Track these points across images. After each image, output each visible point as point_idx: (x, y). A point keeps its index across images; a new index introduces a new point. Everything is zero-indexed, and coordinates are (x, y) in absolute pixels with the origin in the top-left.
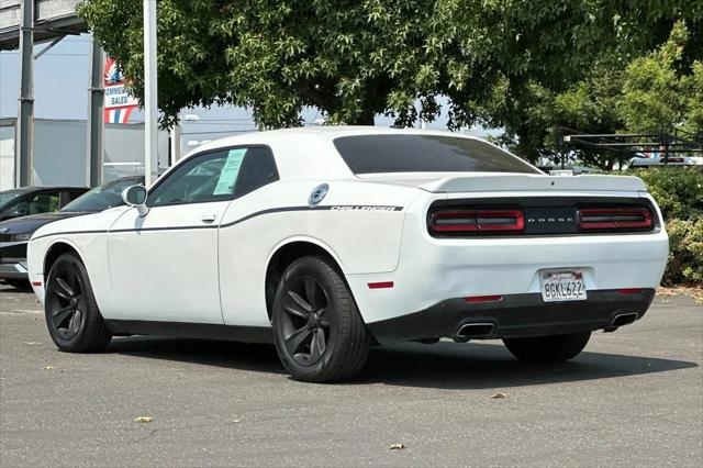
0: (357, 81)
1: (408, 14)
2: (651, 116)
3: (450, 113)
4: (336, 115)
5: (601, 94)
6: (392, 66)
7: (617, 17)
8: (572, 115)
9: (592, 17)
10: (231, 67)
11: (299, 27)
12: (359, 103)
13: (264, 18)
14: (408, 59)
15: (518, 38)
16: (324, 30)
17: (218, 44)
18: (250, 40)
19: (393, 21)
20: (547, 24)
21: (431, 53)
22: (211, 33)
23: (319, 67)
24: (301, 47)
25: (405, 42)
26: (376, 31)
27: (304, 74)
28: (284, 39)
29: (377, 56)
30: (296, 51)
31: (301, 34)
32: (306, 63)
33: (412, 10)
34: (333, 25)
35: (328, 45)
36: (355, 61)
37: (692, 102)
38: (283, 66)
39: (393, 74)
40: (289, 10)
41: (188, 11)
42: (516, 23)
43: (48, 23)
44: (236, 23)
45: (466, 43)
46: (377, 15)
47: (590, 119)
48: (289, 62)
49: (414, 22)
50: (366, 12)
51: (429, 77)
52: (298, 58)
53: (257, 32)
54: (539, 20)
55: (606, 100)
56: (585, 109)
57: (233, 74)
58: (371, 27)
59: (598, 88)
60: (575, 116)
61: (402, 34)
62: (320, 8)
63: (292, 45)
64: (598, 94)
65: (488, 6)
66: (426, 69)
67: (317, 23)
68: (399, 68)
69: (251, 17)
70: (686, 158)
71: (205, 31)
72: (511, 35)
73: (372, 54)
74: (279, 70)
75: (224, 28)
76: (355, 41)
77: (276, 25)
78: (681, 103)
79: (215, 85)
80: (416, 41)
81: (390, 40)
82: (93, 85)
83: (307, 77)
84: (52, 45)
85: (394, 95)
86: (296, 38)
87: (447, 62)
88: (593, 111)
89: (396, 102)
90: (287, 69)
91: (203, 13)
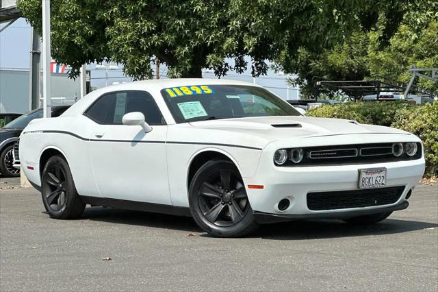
0: (187, 48)
1: (219, 7)
2: (385, 68)
3: (253, 67)
4: (175, 69)
5: (357, 55)
6: (208, 39)
7: (335, 11)
8: (338, 68)
9: (321, 10)
10: (109, 39)
11: (152, 15)
12: (189, 62)
13: (129, 9)
14: (218, 34)
15: (281, 22)
16: (167, 17)
17: (102, 25)
18: (120, 23)
19: (209, 11)
20: (298, 13)
21: (233, 31)
22: (97, 18)
23: (163, 39)
24: (152, 26)
25: (217, 24)
26: (199, 17)
27: (154, 43)
28: (141, 21)
29: (200, 33)
30: (148, 29)
31: (152, 18)
32: (156, 37)
33: (221, 5)
34: (173, 14)
35: (169, 26)
36: (186, 36)
37: (411, 60)
38: (140, 38)
39: (209, 44)
40: (144, 4)
41: (84, 5)
42: (279, 13)
43: (7, 10)
44: (112, 12)
45: (250, 25)
46: (199, 8)
47: (350, 70)
48: (144, 35)
49: (222, 11)
50: (193, 6)
51: (231, 45)
52: (150, 33)
53: (125, 17)
54: (292, 12)
55: (360, 58)
56: (347, 63)
57: (109, 43)
58: (195, 15)
59: (355, 50)
60: (340, 69)
61: (215, 19)
62: (163, 3)
63: (146, 25)
64: (355, 55)
65: (262, 2)
66: (229, 40)
67: (162, 12)
68: (212, 39)
69: (122, 9)
70: (395, 96)
71: (94, 17)
72: (276, 20)
73: (197, 33)
74: (138, 41)
75: (106, 15)
76: (186, 24)
77: (137, 13)
78: (404, 60)
79: (101, 51)
80: (223, 23)
81: (208, 23)
82: (33, 49)
83: (156, 45)
84: (10, 24)
85: (210, 56)
86: (149, 21)
87: (243, 36)
88: (352, 65)
89: (210, 61)
90: (143, 40)
91: (93, 6)
